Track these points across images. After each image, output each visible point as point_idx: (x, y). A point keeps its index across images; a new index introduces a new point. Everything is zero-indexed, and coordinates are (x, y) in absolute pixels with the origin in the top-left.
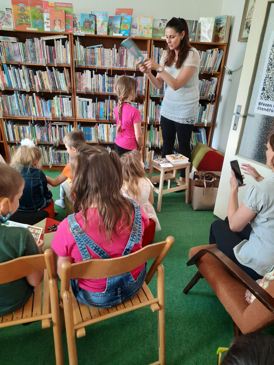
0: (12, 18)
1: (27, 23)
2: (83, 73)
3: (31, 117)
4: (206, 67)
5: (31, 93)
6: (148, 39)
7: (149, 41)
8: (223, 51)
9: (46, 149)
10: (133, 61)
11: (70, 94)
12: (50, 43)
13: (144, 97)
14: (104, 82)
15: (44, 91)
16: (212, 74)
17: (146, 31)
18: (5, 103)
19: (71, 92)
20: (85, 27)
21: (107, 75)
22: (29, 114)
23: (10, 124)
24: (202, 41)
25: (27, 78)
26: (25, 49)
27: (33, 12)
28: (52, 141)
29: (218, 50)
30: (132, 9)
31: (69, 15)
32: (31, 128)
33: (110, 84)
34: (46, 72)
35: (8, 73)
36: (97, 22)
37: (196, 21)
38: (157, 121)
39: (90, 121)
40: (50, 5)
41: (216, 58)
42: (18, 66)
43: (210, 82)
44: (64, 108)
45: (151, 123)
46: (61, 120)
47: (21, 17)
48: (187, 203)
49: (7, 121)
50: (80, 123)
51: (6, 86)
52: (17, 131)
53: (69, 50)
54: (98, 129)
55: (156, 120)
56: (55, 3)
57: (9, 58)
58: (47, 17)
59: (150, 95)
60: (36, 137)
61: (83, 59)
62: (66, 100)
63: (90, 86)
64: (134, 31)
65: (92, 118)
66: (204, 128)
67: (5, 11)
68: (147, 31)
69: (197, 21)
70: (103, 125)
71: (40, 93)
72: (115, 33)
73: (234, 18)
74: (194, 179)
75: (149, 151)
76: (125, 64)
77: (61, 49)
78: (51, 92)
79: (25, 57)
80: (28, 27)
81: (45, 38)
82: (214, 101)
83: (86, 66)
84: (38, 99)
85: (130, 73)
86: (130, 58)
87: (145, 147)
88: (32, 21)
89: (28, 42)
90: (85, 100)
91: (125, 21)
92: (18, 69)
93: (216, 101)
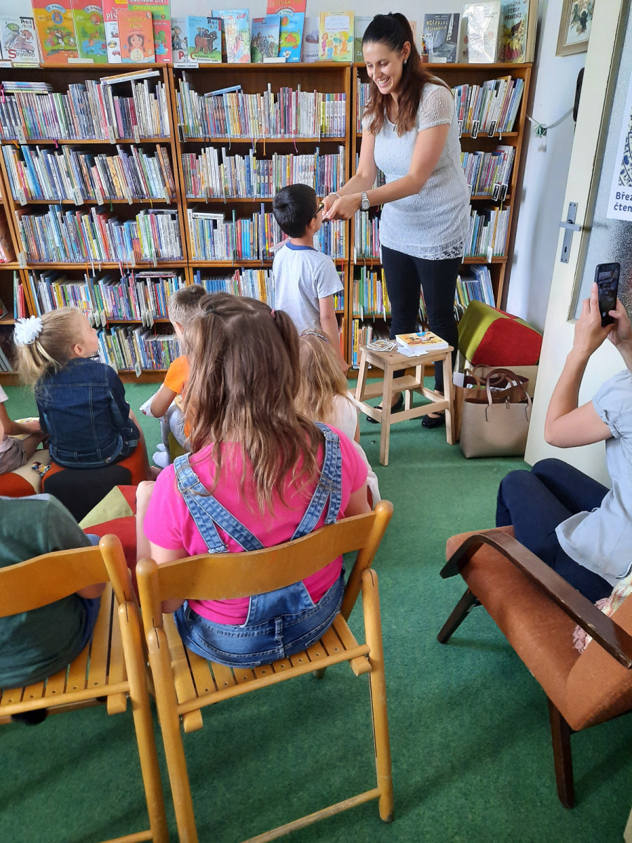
0: (35, 39)
1: (68, 48)
2: (201, 154)
3: (89, 263)
4: (485, 123)
5: (85, 209)
6: (346, 64)
7: (348, 71)
8: (524, 81)
9: (126, 335)
10: (312, 119)
11: (173, 205)
12: (123, 91)
14: (249, 171)
15: (115, 202)
16: (500, 139)
17: (339, 48)
18: (29, 234)
19: (175, 200)
20: (199, 48)
21: (254, 155)
22: (85, 255)
23: (45, 281)
24: (473, 60)
25: (76, 174)
26: (66, 106)
27: (82, 21)
28: (138, 316)
29: (512, 79)
31: (162, 22)
32: (91, 288)
33: (262, 177)
34: (117, 156)
35: (32, 166)
36: (226, 35)
37: (455, 15)
38: (374, 256)
39: (222, 265)
40: (117, 2)
41: (507, 101)
42: (53, 148)
43: (494, 157)
44: (163, 239)
45: (360, 263)
46: (155, 265)
47: (55, 34)
48: (451, 443)
49: (38, 273)
50: (198, 272)
51: (30, 196)
52: (61, 295)
53: (166, 104)
54: (241, 282)
55: (372, 253)
57: (34, 129)
58: (113, 31)
60: (103, 308)
61: (198, 122)
62: (164, 219)
63: (218, 184)
64: (311, 47)
65: (226, 258)
66: (486, 268)
67: (19, 22)
68: (342, 46)
69: (459, 14)
70: (251, 273)
71: (106, 206)
72: (268, 56)
74: (465, 386)
75: (360, 327)
76: (294, 127)
77: (147, 102)
78: (131, 203)
79: (69, 126)
80: (72, 56)
81: (111, 80)
82: (507, 202)
83: (205, 138)
84: (103, 221)
85: (305, 148)
86: (305, 114)
87: (351, 318)
88: (80, 41)
89: (73, 92)
90: (209, 218)
91: (291, 27)
92: (54, 155)
93: (512, 203)
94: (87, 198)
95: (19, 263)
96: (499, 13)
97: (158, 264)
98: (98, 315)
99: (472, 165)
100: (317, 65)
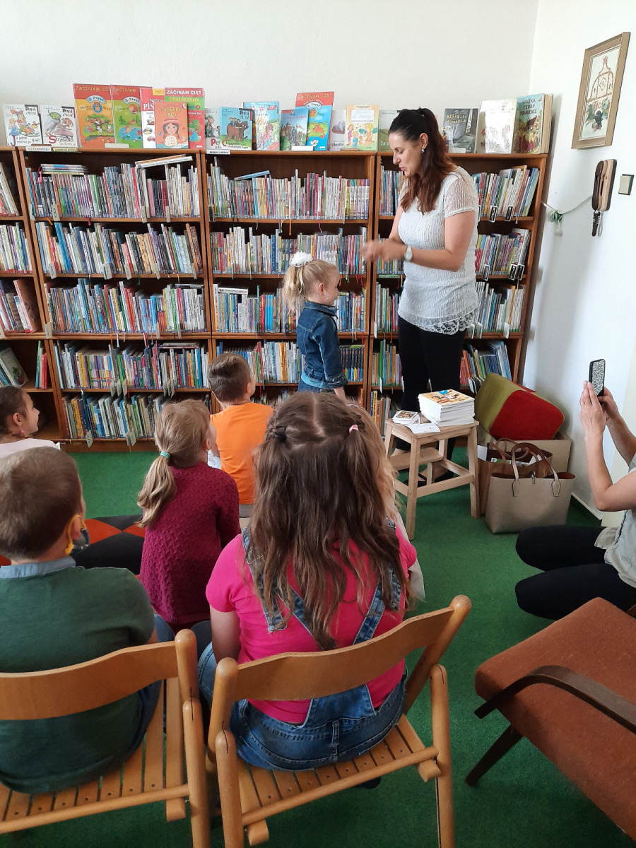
0: (75, 125)
1: (105, 134)
2: (229, 233)
3: (114, 334)
4: (502, 208)
5: (113, 283)
6: (370, 153)
7: (372, 159)
8: (539, 170)
9: (147, 403)
10: (337, 203)
11: (198, 281)
12: (156, 174)
13: (364, 280)
14: (274, 250)
15: (143, 276)
16: (517, 223)
18: (56, 305)
19: (200, 276)
20: (230, 136)
21: (280, 235)
22: (110, 327)
23: (69, 351)
24: (489, 151)
25: (107, 250)
26: (101, 188)
27: (120, 111)
28: (160, 386)
29: (528, 169)
30: (333, 93)
31: (196, 112)
32: (115, 358)
33: (287, 255)
34: (146, 235)
35: (64, 242)
36: (257, 126)
37: (474, 110)
39: (244, 337)
40: (154, 94)
41: (523, 188)
42: (86, 225)
43: (511, 240)
44: (188, 312)
45: (380, 337)
46: (180, 337)
47: (95, 122)
48: (475, 517)
49: (62, 344)
50: (221, 343)
51: (60, 269)
52: (84, 365)
53: (197, 186)
54: (263, 354)
55: (392, 328)
56: (166, 89)
57: (68, 207)
58: (149, 119)
59: (377, 275)
60: (125, 377)
61: (227, 204)
62: (190, 294)
63: (244, 261)
64: (337, 138)
65: (249, 331)
66: (502, 343)
67: (60, 111)
68: (366, 137)
69: (477, 110)
70: (273, 345)
71: (134, 280)
72: (297, 144)
73: (559, 99)
74: (489, 459)
75: (379, 398)
76: (319, 209)
77: (179, 185)
78: (158, 277)
79: (103, 205)
80: (108, 141)
81: (145, 164)
82: (523, 282)
83: (233, 218)
84: (130, 294)
85: (331, 228)
86: (330, 196)
87: (369, 389)
88: (117, 129)
89: (108, 174)
90: (234, 293)
91: (318, 118)
92: (86, 232)
93: (528, 282)
95: (46, 333)
96: (515, 109)
97: (182, 335)
98: (120, 384)
99: (490, 246)
100: (343, 153)
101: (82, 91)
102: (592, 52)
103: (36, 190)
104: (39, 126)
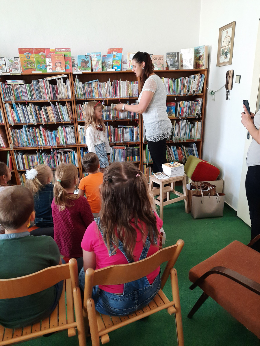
0: (19, 64)
1: (32, 67)
2: (83, 105)
3: (38, 147)
4: (191, 90)
5: (37, 126)
8: (205, 75)
10: (126, 91)
11: (72, 124)
12: (53, 82)
13: (138, 121)
15: (49, 123)
16: (197, 96)
18: (14, 136)
19: (73, 122)
20: (82, 66)
22: (37, 144)
23: (20, 155)
24: (185, 69)
25: (34, 113)
26: (31, 89)
27: (37, 58)
29: (200, 75)
30: (122, 48)
31: (68, 57)
32: (39, 157)
33: (107, 113)
34: (50, 106)
35: (17, 111)
36: (92, 62)
37: (178, 53)
40: (51, 51)
41: (199, 83)
42: (25, 104)
43: (195, 103)
44: (68, 137)
46: (65, 147)
47: (27, 63)
48: (187, 213)
49: (17, 152)
50: (82, 149)
51: (15, 122)
52: (27, 160)
53: (70, 87)
56: (56, 49)
57: (18, 97)
58: (49, 61)
61: (82, 93)
62: (69, 129)
64: (124, 66)
66: (194, 143)
67: (13, 59)
71: (46, 125)
72: (109, 69)
73: (211, 47)
74: (191, 189)
75: (147, 167)
76: (119, 94)
77: (62, 86)
78: (56, 123)
79: (32, 95)
80: (33, 70)
81: (48, 79)
82: (201, 119)
83: (85, 99)
84: (44, 131)
85: (124, 101)
86: (123, 89)
87: (143, 164)
88: (36, 65)
89: (34, 83)
91: (117, 58)
92: (26, 107)
93: (203, 119)
94: (38, 122)
95: (11, 148)
96: (194, 52)
97: (66, 146)
99: (187, 106)
100: (127, 71)
101: (22, 51)
102: (222, 29)
103: (5, 91)
104: (5, 65)
